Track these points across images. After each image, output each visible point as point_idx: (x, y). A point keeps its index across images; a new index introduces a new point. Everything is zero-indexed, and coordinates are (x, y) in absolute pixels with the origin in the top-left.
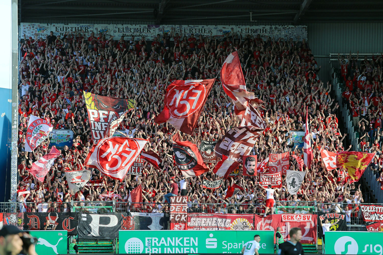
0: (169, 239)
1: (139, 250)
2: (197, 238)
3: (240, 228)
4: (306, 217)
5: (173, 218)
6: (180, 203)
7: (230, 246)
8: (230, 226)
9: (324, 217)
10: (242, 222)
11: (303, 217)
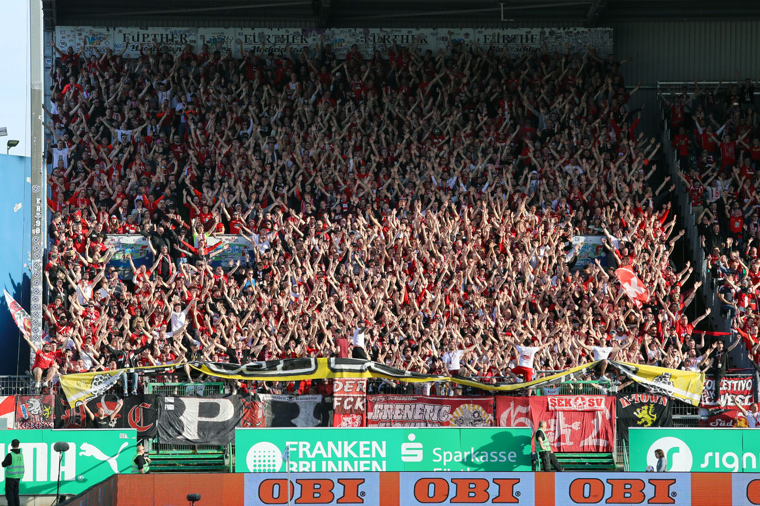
0: (330, 444)
1: (274, 466)
2: (384, 443)
3: (468, 422)
4: (595, 402)
5: (339, 404)
7: (448, 457)
8: (448, 419)
9: (629, 401)
10: (471, 411)
11: (589, 401)
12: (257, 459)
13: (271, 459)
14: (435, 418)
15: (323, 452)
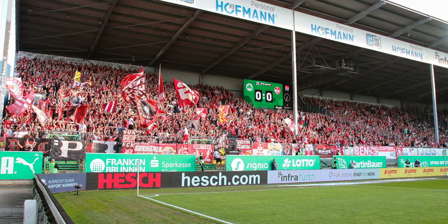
0: (124, 160)
1: (101, 168)
2: (144, 160)
3: (168, 153)
4: (208, 147)
5: (125, 145)
6: (130, 135)
7: (167, 165)
8: (161, 152)
9: (217, 147)
10: (169, 149)
11: (206, 146)
12: (94, 166)
13: (100, 166)
14: (157, 151)
15: (121, 163)
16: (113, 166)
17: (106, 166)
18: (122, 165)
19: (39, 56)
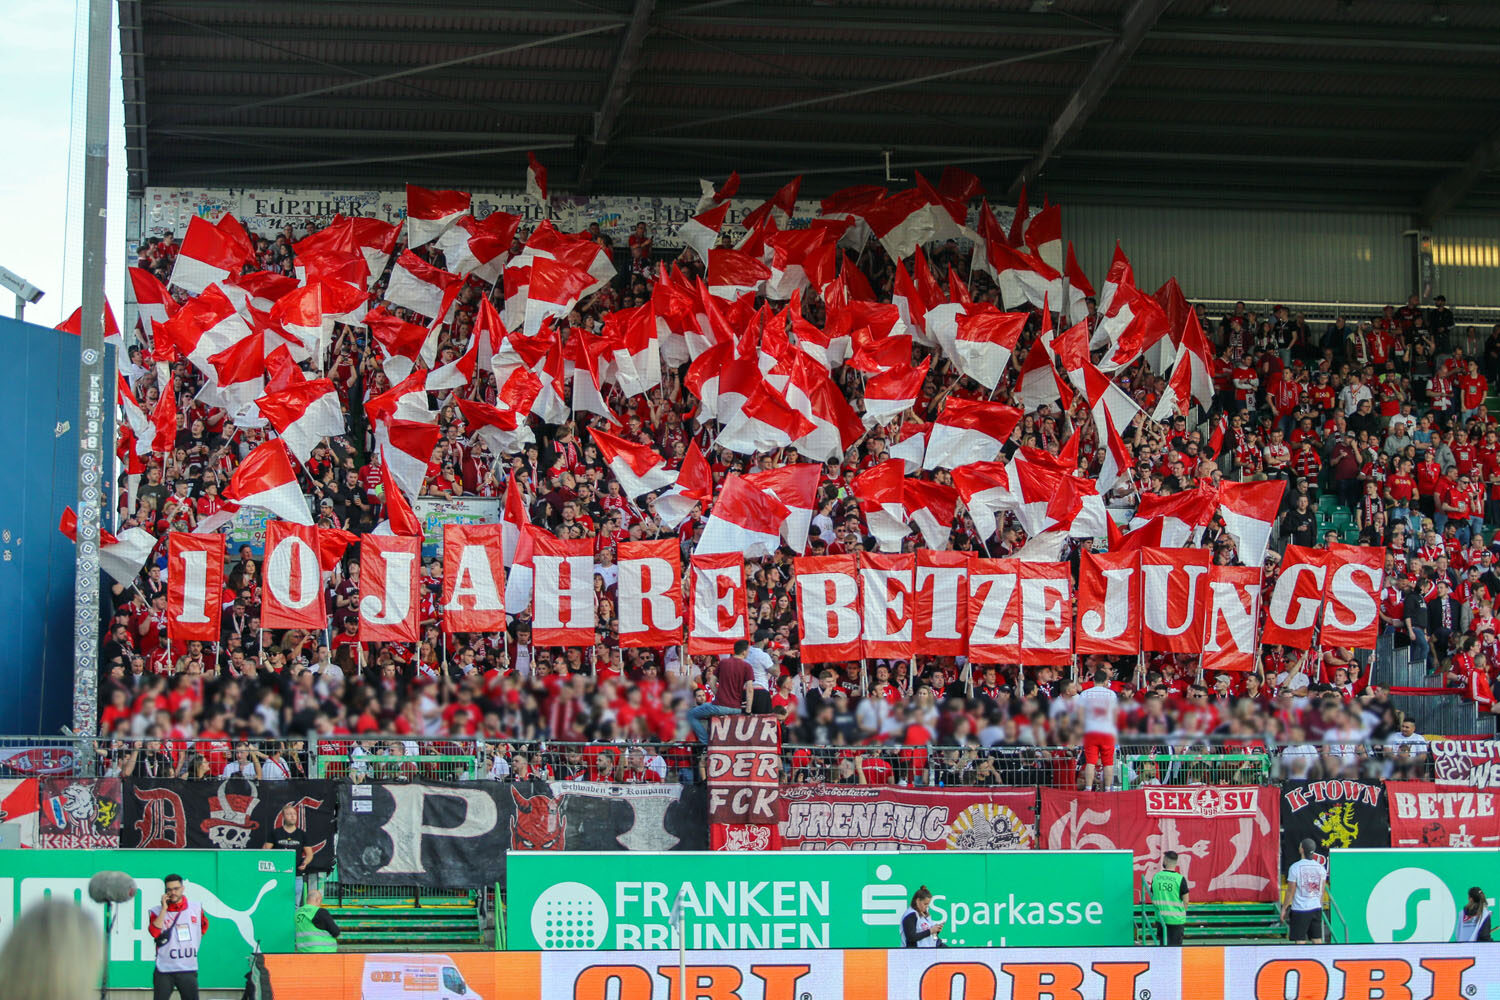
0: (711, 888)
1: (590, 933)
2: (825, 885)
3: (984, 842)
4: (1238, 799)
5: (723, 802)
6: (748, 743)
7: (960, 914)
8: (944, 837)
9: (1304, 797)
10: (991, 818)
11: (1227, 797)
12: (554, 918)
13: (585, 918)
14: (916, 834)
15: (694, 903)
16: (650, 921)
17: (613, 920)
18: (699, 912)
19: (268, 207)
